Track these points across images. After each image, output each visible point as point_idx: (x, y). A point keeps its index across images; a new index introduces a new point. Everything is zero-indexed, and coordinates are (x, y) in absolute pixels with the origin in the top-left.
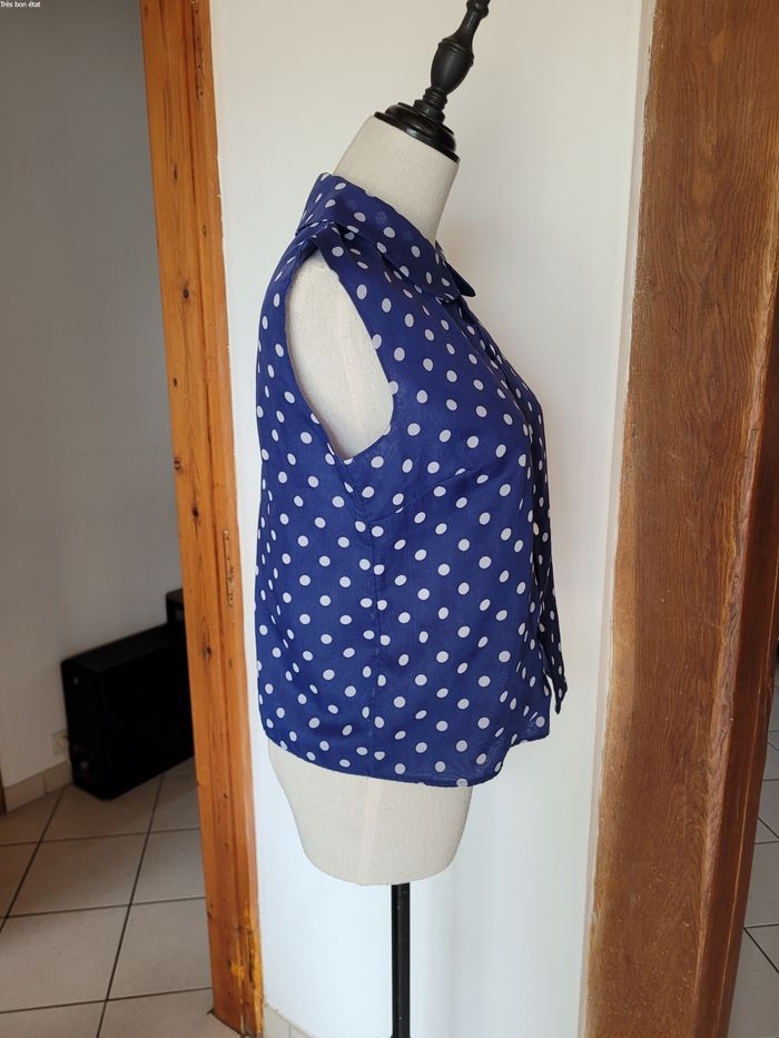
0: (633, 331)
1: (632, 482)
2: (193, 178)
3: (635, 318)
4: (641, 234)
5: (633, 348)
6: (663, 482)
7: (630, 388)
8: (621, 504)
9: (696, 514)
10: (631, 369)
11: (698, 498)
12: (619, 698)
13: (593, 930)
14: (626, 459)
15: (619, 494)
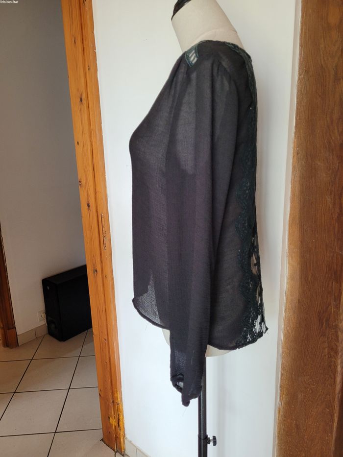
0: (297, 98)
1: (297, 179)
2: (83, 43)
3: (298, 91)
4: (301, 45)
5: (297, 108)
6: (313, 178)
7: (296, 129)
8: (291, 191)
9: (331, 194)
10: (296, 119)
11: (332, 185)
12: (291, 292)
13: (279, 411)
14: (294, 167)
15: (290, 186)
